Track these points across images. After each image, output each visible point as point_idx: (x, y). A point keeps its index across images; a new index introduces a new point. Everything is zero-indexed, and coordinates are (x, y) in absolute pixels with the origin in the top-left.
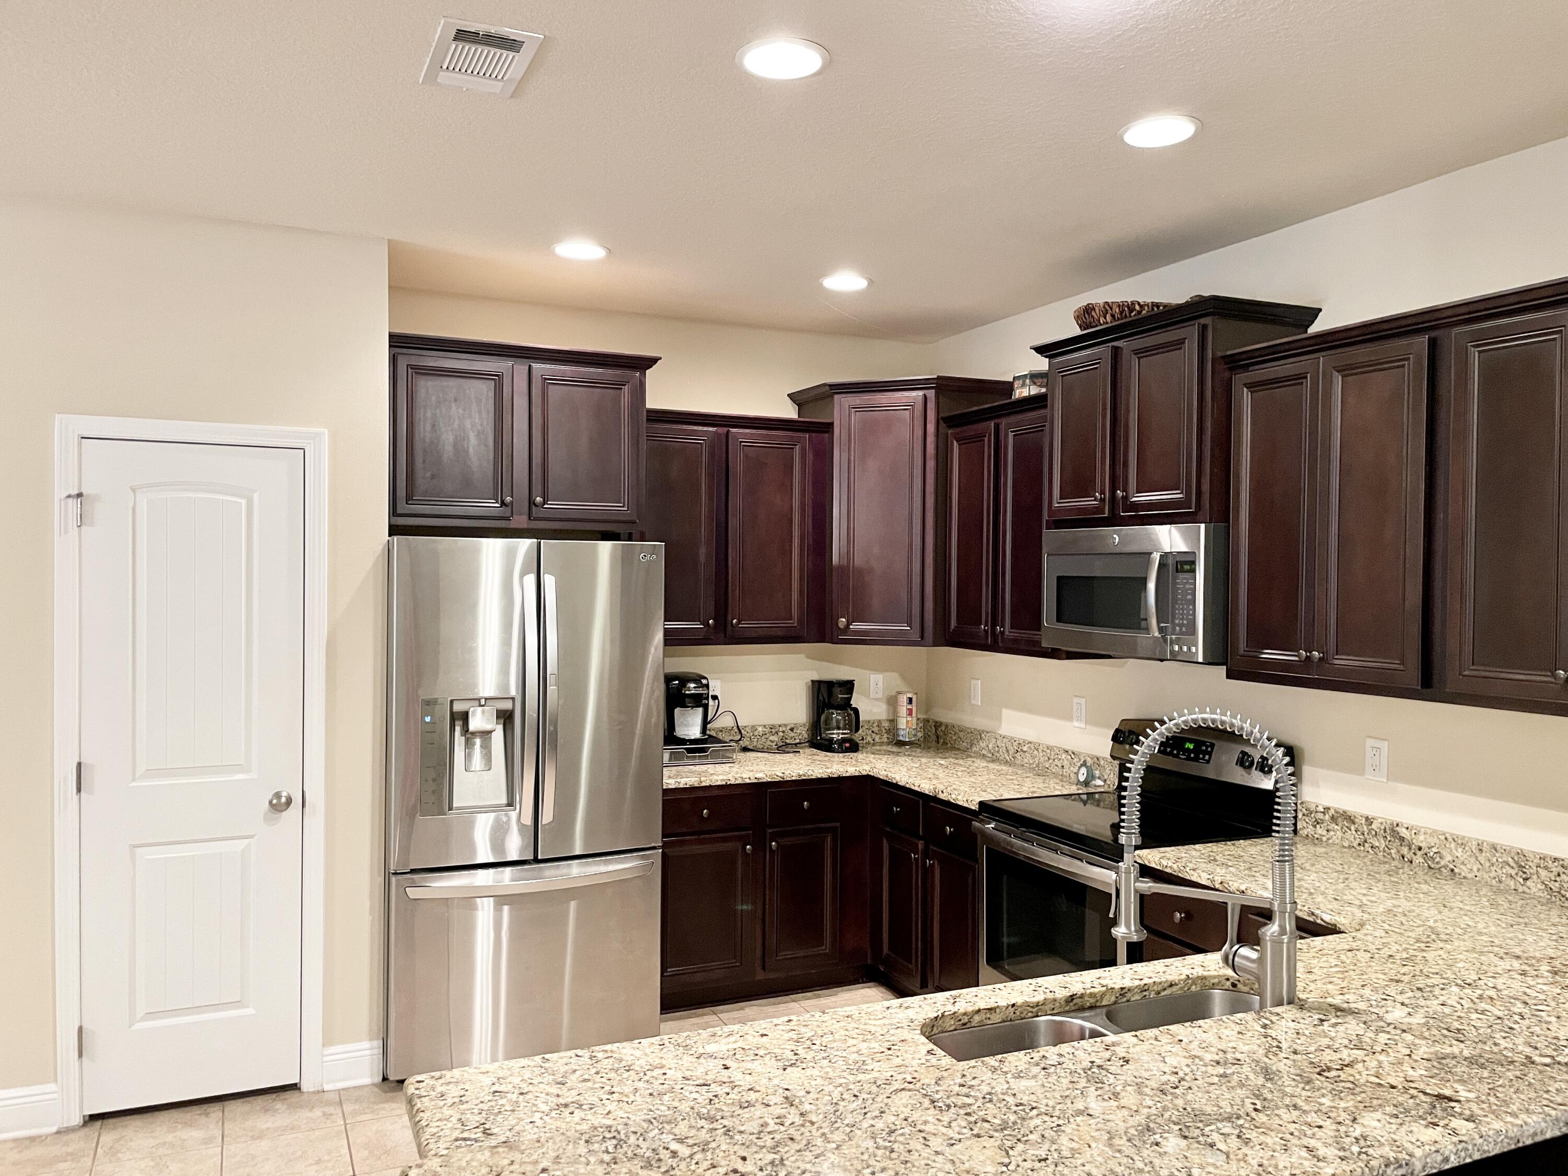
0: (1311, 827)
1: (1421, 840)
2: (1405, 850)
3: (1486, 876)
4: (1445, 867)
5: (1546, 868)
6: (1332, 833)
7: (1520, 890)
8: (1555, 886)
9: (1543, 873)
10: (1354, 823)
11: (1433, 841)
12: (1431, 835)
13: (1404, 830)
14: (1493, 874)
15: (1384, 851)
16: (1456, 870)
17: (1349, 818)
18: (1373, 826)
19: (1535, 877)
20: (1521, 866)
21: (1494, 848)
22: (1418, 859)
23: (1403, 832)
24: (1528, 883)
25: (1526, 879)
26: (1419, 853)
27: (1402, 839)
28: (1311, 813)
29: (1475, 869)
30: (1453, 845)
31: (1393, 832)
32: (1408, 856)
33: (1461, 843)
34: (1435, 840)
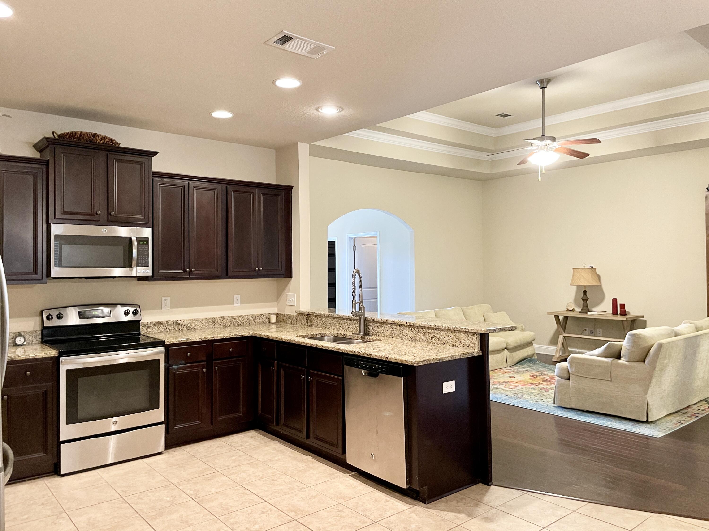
0: (146, 330)
1: (185, 323)
2: (180, 327)
3: (204, 327)
4: (193, 328)
5: (219, 320)
6: (154, 330)
7: (213, 327)
8: (222, 324)
9: (219, 321)
10: (162, 324)
11: (188, 322)
12: (188, 320)
13: (180, 321)
14: (206, 325)
15: (173, 329)
16: (196, 328)
17: (161, 323)
18: (169, 323)
19: (217, 323)
20: (213, 321)
21: (206, 319)
22: (185, 328)
23: (179, 322)
24: (215, 325)
25: (214, 324)
26: (185, 327)
27: (179, 324)
28: (145, 325)
29: (201, 326)
30: (195, 321)
31: (176, 323)
32: (181, 329)
33: (197, 320)
34: (190, 321)
